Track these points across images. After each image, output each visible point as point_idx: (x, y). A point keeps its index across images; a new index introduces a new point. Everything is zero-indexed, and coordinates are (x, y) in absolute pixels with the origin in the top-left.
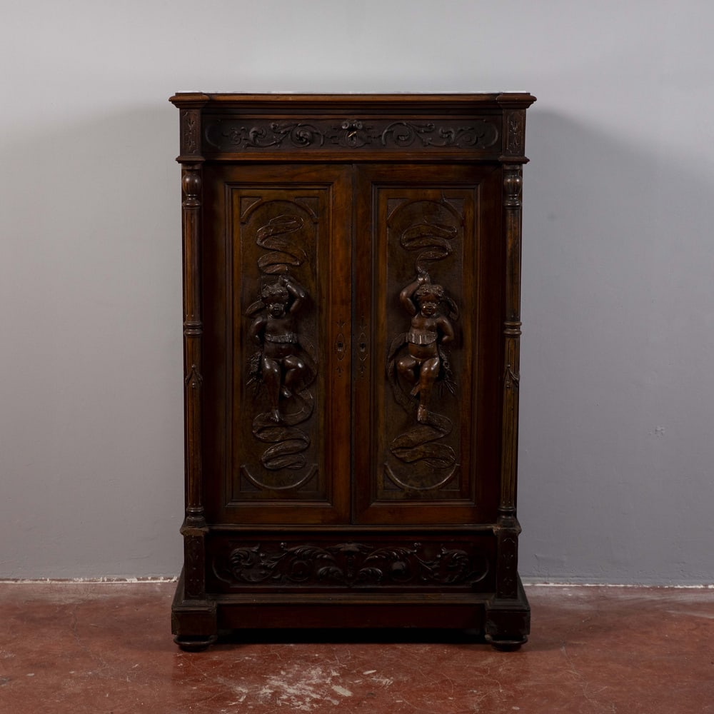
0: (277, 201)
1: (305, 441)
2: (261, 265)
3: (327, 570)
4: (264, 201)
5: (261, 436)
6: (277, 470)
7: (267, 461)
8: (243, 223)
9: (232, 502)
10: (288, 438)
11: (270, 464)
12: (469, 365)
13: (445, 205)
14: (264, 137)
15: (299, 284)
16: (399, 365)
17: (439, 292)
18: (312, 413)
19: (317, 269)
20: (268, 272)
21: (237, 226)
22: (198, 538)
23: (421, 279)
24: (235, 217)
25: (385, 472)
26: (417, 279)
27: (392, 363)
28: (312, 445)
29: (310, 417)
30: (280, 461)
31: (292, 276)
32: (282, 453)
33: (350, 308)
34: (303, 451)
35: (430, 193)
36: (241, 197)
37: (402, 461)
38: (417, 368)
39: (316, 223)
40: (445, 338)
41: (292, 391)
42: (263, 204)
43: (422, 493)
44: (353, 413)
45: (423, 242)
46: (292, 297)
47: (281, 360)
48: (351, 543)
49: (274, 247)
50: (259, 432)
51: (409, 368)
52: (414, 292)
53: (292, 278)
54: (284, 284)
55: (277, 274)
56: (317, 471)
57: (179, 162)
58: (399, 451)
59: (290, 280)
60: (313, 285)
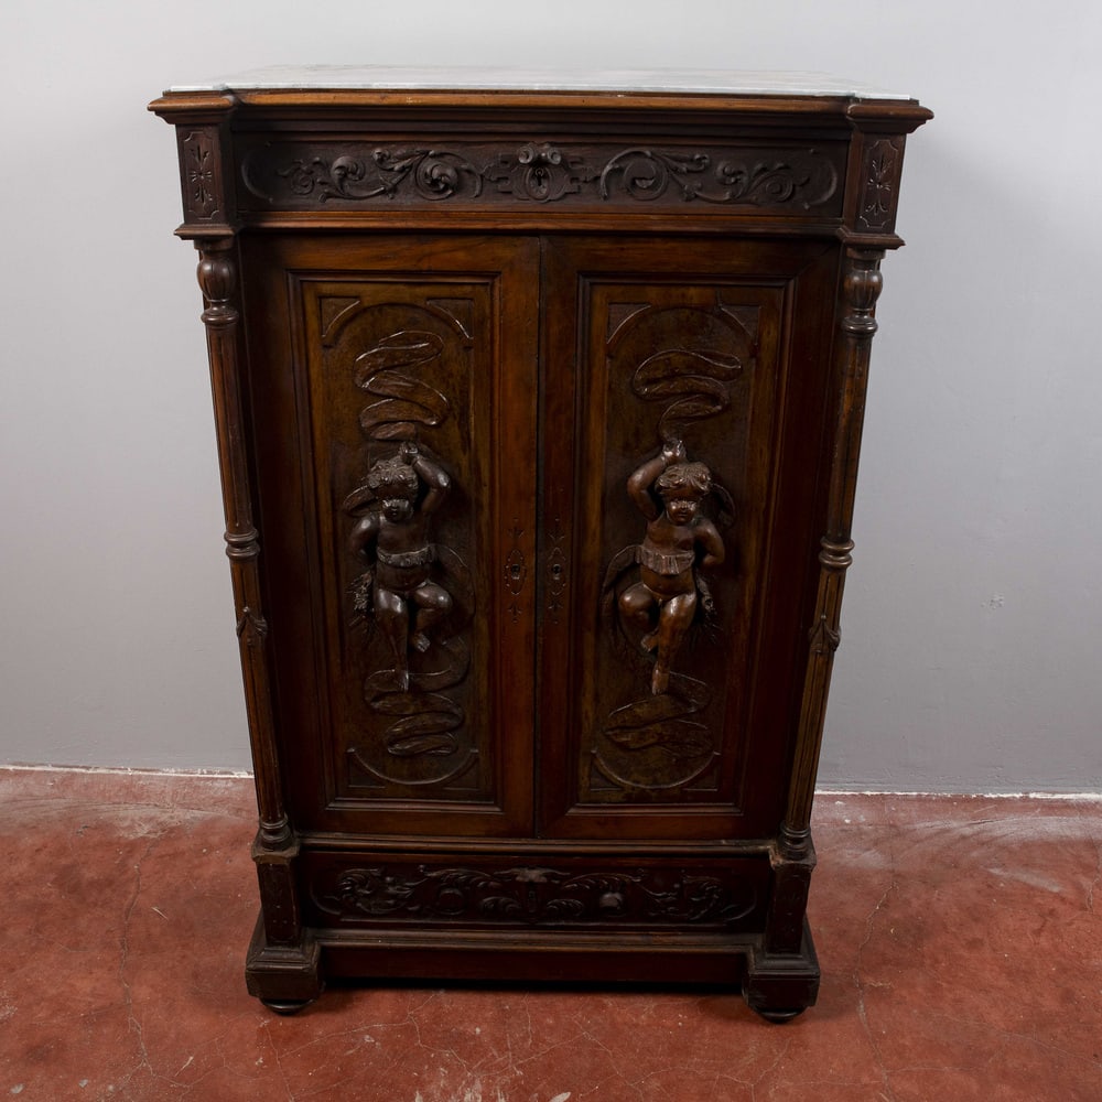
0: (392, 305)
1: (455, 715)
2: (366, 424)
3: (495, 902)
4: (366, 304)
5: (377, 705)
6: (410, 756)
7: (391, 744)
8: (326, 347)
9: (336, 801)
10: (426, 710)
11: (397, 746)
12: (747, 601)
13: (723, 317)
14: (361, 178)
15: (438, 457)
16: (623, 602)
17: (703, 482)
18: (467, 673)
19: (472, 433)
20: (379, 436)
21: (315, 353)
22: (279, 868)
23: (669, 454)
24: (310, 333)
25: (592, 763)
26: (660, 452)
27: (610, 596)
28: (468, 722)
29: (463, 680)
30: (415, 743)
31: (424, 443)
32: (417, 732)
33: (533, 505)
34: (452, 730)
35: (694, 294)
36: (321, 297)
37: (623, 747)
38: (655, 610)
39: (467, 348)
40: (708, 559)
41: (431, 638)
42: (365, 310)
43: (654, 794)
44: (539, 678)
45: (676, 386)
46: (425, 484)
47: (406, 593)
48: (533, 868)
49: (388, 391)
50: (376, 699)
51: (642, 609)
52: (655, 479)
53: (425, 447)
54: (409, 460)
55: (396, 440)
56: (477, 760)
57: (184, 237)
58: (617, 731)
59: (420, 452)
60: (464, 460)
